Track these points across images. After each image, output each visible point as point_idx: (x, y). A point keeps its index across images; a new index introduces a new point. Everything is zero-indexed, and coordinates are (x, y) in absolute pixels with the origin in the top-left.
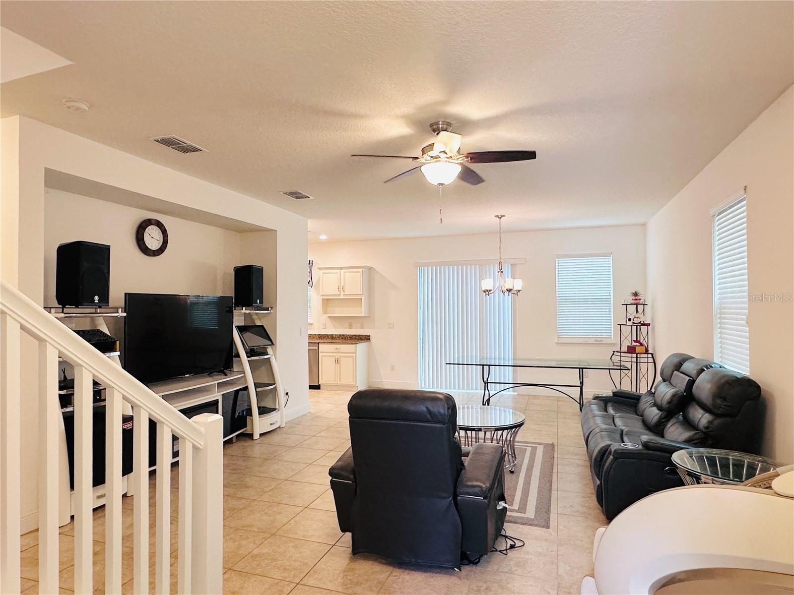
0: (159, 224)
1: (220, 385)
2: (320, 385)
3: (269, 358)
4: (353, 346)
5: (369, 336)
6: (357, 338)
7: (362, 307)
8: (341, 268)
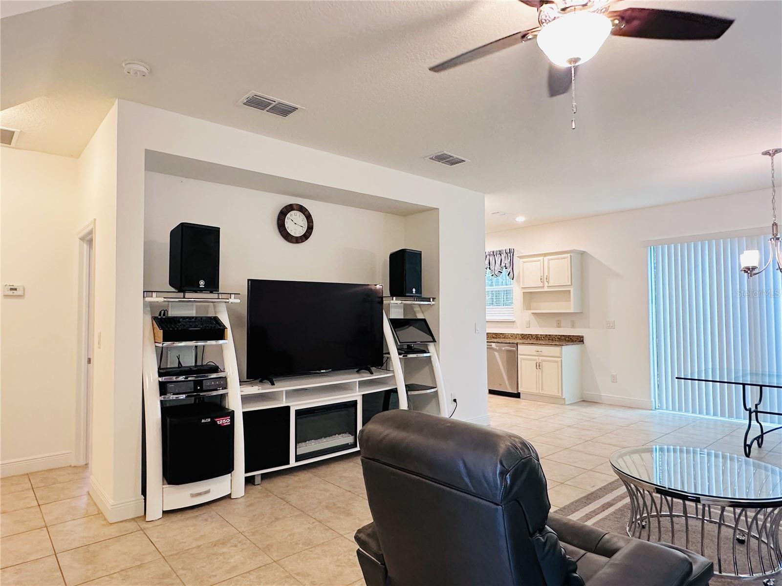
0: (302, 209)
1: (362, 384)
2: (519, 393)
3: (430, 356)
4: (557, 349)
5: (582, 337)
6: (567, 339)
7: (570, 301)
8: (545, 255)
